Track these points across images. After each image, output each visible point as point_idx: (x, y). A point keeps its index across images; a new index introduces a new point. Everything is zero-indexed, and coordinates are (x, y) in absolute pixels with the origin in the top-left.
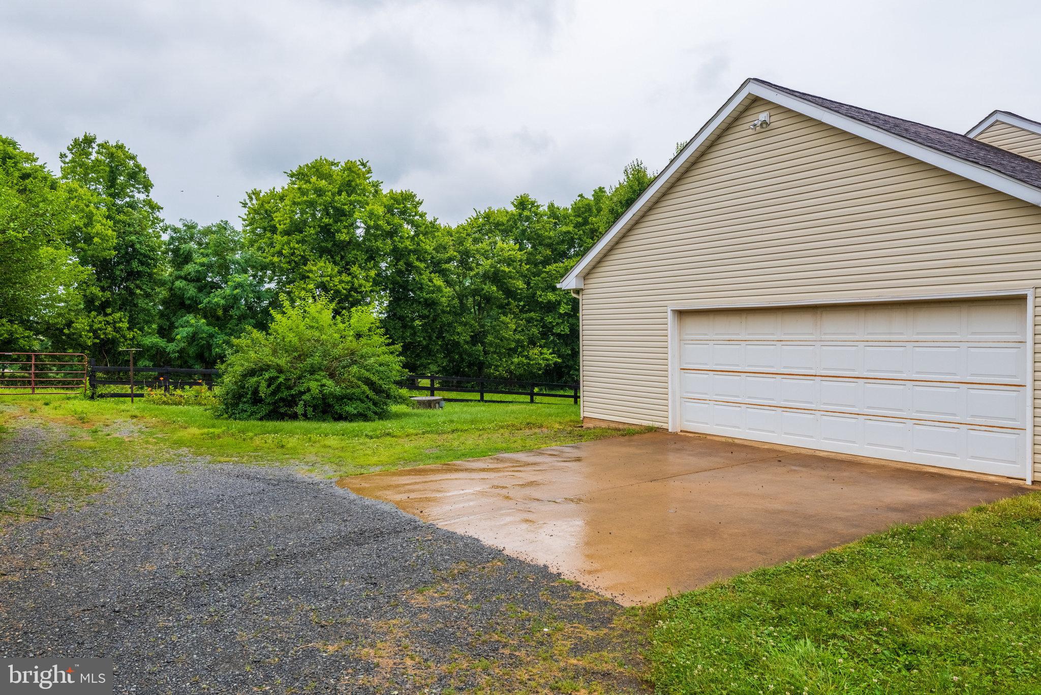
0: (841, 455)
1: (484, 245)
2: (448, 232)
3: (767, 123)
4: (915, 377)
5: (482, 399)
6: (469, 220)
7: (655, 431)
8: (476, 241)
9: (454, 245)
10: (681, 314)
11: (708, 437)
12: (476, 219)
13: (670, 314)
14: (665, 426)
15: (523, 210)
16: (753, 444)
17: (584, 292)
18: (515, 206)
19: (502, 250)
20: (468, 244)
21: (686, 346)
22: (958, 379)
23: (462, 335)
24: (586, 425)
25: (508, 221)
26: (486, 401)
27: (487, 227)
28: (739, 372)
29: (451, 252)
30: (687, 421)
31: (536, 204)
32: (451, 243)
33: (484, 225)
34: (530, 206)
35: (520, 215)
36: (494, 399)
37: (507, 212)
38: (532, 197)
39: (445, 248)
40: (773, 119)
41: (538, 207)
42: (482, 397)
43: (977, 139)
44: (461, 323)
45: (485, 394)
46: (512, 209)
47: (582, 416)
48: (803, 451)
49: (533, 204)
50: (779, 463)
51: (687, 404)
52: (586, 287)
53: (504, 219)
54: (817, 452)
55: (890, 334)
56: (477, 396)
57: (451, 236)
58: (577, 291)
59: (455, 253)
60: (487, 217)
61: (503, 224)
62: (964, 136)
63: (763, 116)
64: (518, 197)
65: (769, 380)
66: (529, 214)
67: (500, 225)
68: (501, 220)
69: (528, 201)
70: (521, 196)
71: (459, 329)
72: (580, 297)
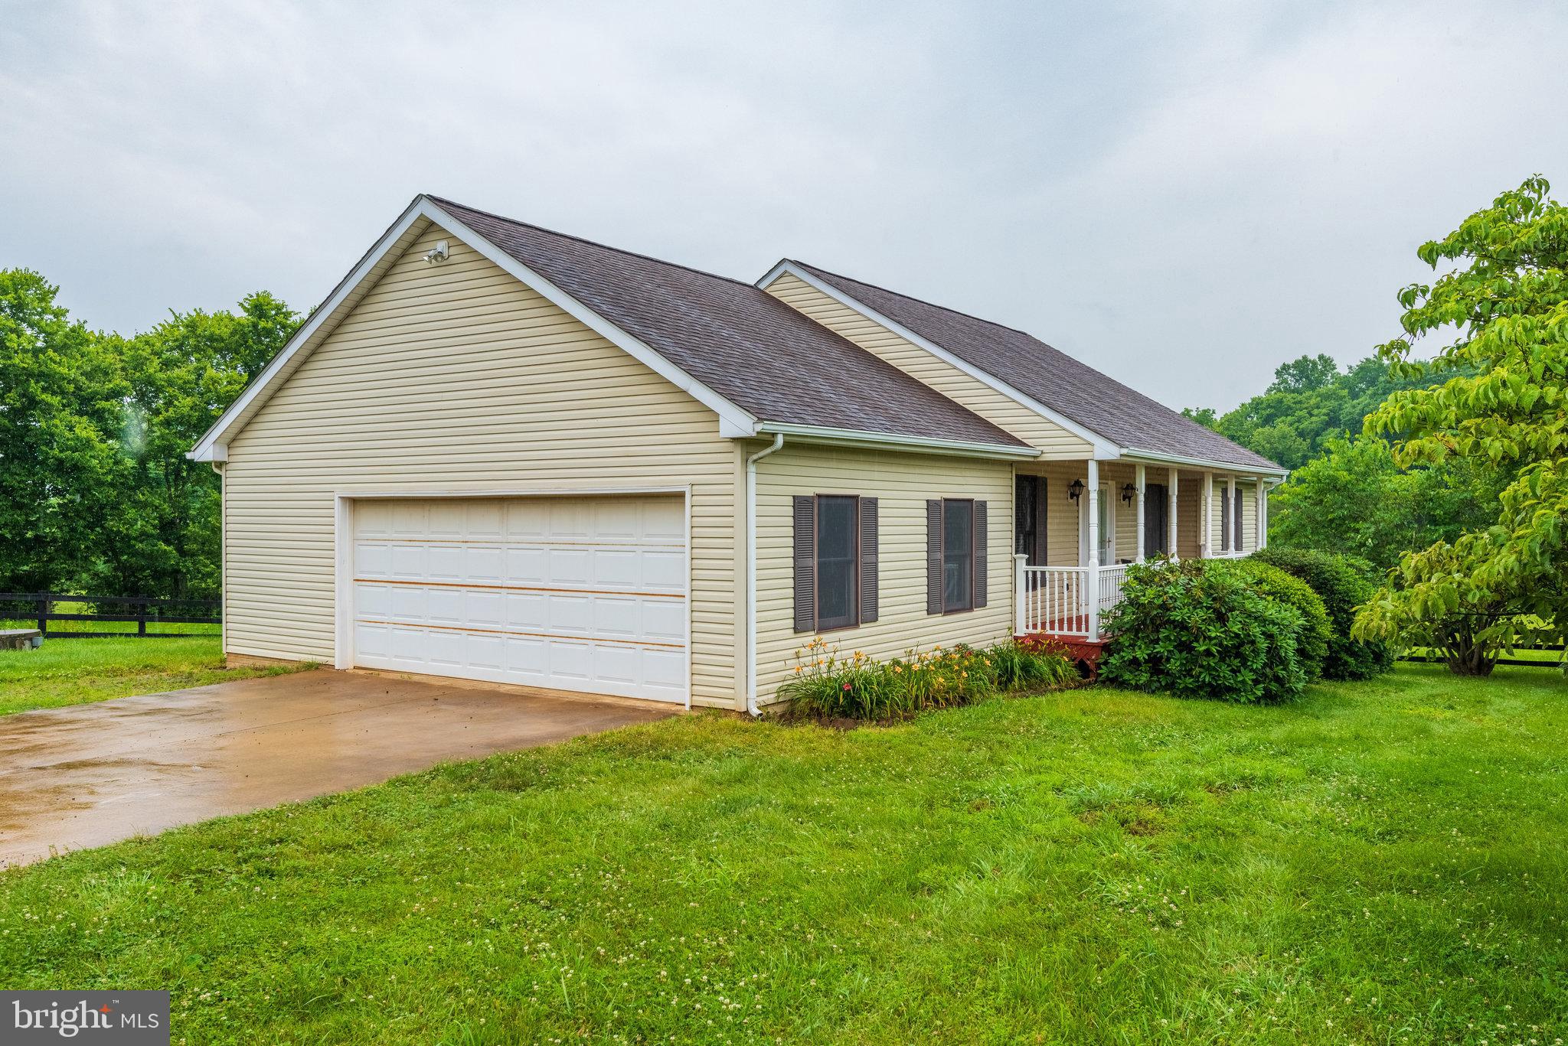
0: (527, 689)
1: (180, 373)
2: (116, 347)
3: (443, 257)
4: (597, 587)
5: (142, 633)
6: (160, 328)
7: (317, 668)
8: (167, 364)
9: (123, 369)
10: (355, 503)
11: (383, 675)
12: (173, 327)
13: (337, 503)
14: (330, 661)
15: (260, 318)
16: (424, 680)
17: (229, 467)
18: (246, 310)
19: (215, 381)
20: (153, 367)
21: (361, 548)
22: (634, 589)
23: (136, 522)
24: (229, 665)
25: (233, 334)
26: (150, 635)
27: (192, 341)
28: (421, 583)
29: (118, 381)
30: (361, 653)
31: (284, 310)
32: (119, 365)
33: (186, 337)
34: (273, 312)
35: (255, 326)
36: (167, 631)
37: (232, 320)
38: (277, 297)
39: (106, 374)
40: (453, 251)
41: (287, 315)
42: (142, 627)
43: (767, 291)
44: (137, 504)
45: (148, 624)
46: (240, 314)
47: (224, 652)
48: (480, 686)
49: (279, 308)
50: (436, 702)
51: (361, 628)
52: (232, 459)
53: (225, 332)
54: (502, 686)
55: (574, 534)
56: (133, 628)
57: (121, 353)
58: (220, 465)
59: (124, 383)
60: (192, 326)
61: (222, 340)
62: (754, 287)
63: (441, 246)
64: (251, 296)
65: (453, 594)
66: (270, 325)
67: (217, 340)
68: (217, 332)
69: (269, 304)
70: (258, 295)
71: (131, 513)
72: (222, 473)
